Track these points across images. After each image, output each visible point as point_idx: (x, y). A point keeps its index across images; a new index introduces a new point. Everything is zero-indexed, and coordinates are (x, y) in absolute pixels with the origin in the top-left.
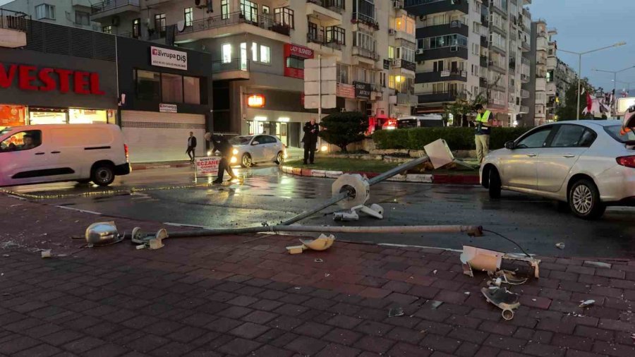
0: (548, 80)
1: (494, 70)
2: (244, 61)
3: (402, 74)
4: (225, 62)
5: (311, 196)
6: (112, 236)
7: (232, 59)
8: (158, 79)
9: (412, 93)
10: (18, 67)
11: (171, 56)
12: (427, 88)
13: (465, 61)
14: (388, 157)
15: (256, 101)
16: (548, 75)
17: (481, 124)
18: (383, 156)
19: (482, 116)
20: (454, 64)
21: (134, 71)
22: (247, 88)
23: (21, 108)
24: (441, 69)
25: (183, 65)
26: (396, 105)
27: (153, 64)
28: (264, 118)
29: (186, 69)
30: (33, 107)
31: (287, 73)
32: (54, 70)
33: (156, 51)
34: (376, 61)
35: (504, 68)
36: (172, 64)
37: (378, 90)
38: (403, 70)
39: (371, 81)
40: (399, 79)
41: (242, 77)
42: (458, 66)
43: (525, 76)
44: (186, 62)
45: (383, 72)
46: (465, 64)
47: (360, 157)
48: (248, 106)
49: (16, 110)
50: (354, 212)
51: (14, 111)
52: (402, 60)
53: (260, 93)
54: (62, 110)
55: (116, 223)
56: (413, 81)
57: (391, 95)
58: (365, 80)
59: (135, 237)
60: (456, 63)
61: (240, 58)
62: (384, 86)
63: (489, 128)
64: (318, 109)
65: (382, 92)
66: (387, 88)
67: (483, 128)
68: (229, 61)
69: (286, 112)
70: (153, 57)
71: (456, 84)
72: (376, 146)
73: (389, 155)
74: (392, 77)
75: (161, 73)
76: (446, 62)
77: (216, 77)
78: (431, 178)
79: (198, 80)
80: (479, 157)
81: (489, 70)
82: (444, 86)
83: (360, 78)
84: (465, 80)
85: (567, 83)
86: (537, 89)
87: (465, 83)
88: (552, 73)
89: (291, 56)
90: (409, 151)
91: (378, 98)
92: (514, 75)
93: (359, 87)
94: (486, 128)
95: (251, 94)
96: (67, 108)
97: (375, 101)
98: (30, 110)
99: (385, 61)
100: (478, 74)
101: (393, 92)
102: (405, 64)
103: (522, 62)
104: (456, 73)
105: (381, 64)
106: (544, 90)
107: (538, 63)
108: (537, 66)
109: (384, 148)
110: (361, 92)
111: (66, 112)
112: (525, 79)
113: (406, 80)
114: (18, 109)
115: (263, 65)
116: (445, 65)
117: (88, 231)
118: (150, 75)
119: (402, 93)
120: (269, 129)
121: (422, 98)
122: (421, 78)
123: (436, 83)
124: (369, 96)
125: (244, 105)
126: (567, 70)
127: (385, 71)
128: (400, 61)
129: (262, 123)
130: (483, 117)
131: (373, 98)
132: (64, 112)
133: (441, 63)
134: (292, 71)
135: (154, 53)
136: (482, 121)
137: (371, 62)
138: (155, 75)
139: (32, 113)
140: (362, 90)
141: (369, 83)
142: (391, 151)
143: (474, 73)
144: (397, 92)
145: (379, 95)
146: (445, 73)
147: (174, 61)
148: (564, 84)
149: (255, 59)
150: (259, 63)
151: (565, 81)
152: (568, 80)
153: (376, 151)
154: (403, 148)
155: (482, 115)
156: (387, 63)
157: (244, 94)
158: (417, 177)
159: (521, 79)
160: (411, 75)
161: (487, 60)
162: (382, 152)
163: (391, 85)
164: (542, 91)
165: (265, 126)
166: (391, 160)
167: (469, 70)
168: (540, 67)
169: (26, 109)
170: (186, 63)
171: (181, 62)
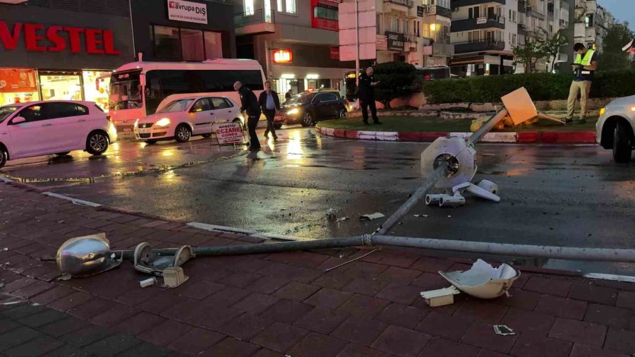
0: (587, 25)
1: (533, 16)
2: (268, 12)
3: (437, 22)
4: (247, 14)
5: (373, 166)
6: (102, 259)
7: (256, 11)
8: (177, 36)
9: (448, 42)
10: (23, 26)
11: (189, 9)
12: (462, 37)
13: (502, 6)
14: (448, 113)
15: (282, 56)
16: (587, 20)
17: (581, 68)
18: (438, 111)
19: (582, 58)
20: (491, 10)
21: (151, 27)
22: (272, 43)
23: (30, 71)
24: (477, 15)
25: (202, 19)
26: (431, 56)
27: (170, 18)
28: (292, 76)
29: (206, 22)
30: (43, 70)
31: (314, 24)
32: (63, 28)
33: (172, 4)
34: (410, 7)
35: (542, 13)
36: (191, 18)
37: (412, 40)
38: (439, 17)
39: (404, 30)
40: (433, 27)
41: (267, 30)
42: (495, 12)
43: (563, 21)
44: (206, 14)
45: (417, 20)
46: (502, 9)
47: (409, 114)
48: (274, 62)
49: (25, 74)
50: (457, 194)
51: (23, 75)
52: (437, 6)
53: (287, 47)
54: (75, 73)
55: (109, 237)
56: (449, 29)
57: (425, 45)
58: (398, 31)
59: (139, 262)
60: (493, 8)
61: (264, 9)
62: (418, 36)
63: (592, 72)
64: (355, 61)
65: (416, 43)
66: (421, 37)
67: (583, 72)
68: (252, 13)
69: (315, 68)
70: (169, 9)
71: (493, 32)
72: (428, 100)
73: (446, 110)
74: (426, 26)
75: (179, 28)
76: (482, 7)
77: (238, 31)
78: (516, 136)
79: (219, 34)
80: (569, 109)
81: (527, 16)
82: (481, 34)
83: (393, 28)
84: (503, 26)
85: (604, 28)
86: (575, 36)
87: (502, 30)
88: (591, 17)
89: (319, 5)
90: (469, 105)
91: (412, 49)
92: (553, 21)
93: (392, 37)
94: (588, 73)
95: (277, 50)
96: (81, 71)
97: (408, 53)
98: (40, 74)
99: (418, 7)
100: (516, 20)
101: (428, 42)
102: (440, 11)
103: (561, 7)
104: (494, 19)
105: (414, 11)
106: (584, 35)
107: (577, 7)
108: (576, 10)
109: (437, 102)
110: (394, 43)
111: (80, 74)
112: (564, 24)
113: (441, 28)
114: (27, 72)
115: (289, 15)
116: (481, 12)
117: (61, 252)
118: (169, 31)
119: (437, 42)
120: (296, 87)
121: (459, 48)
122: (457, 26)
123: (472, 31)
124: (403, 47)
125: (270, 61)
126: (604, 14)
127: (419, 19)
128: (435, 8)
129: (289, 81)
130: (585, 58)
131: (407, 49)
132: (77, 74)
133: (477, 9)
134: (321, 22)
135: (171, 7)
136: (583, 63)
137: (405, 9)
138: (173, 31)
139: (42, 77)
140: (395, 41)
141: (402, 32)
142: (448, 106)
143: (512, 19)
144: (432, 42)
145: (413, 45)
146: (482, 20)
147: (192, 14)
148: (601, 29)
149: (280, 9)
150: (284, 13)
151: (602, 26)
152: (606, 25)
153: (428, 107)
154: (461, 101)
155: (583, 56)
156: (421, 10)
157: (269, 49)
158: (496, 136)
159: (560, 24)
160: (446, 22)
161: (525, 5)
162: (434, 106)
163: (425, 35)
164: (581, 37)
165: (292, 84)
166: (451, 117)
167: (507, 16)
168: (579, 12)
169: (36, 73)
170: (206, 17)
171: (200, 16)
